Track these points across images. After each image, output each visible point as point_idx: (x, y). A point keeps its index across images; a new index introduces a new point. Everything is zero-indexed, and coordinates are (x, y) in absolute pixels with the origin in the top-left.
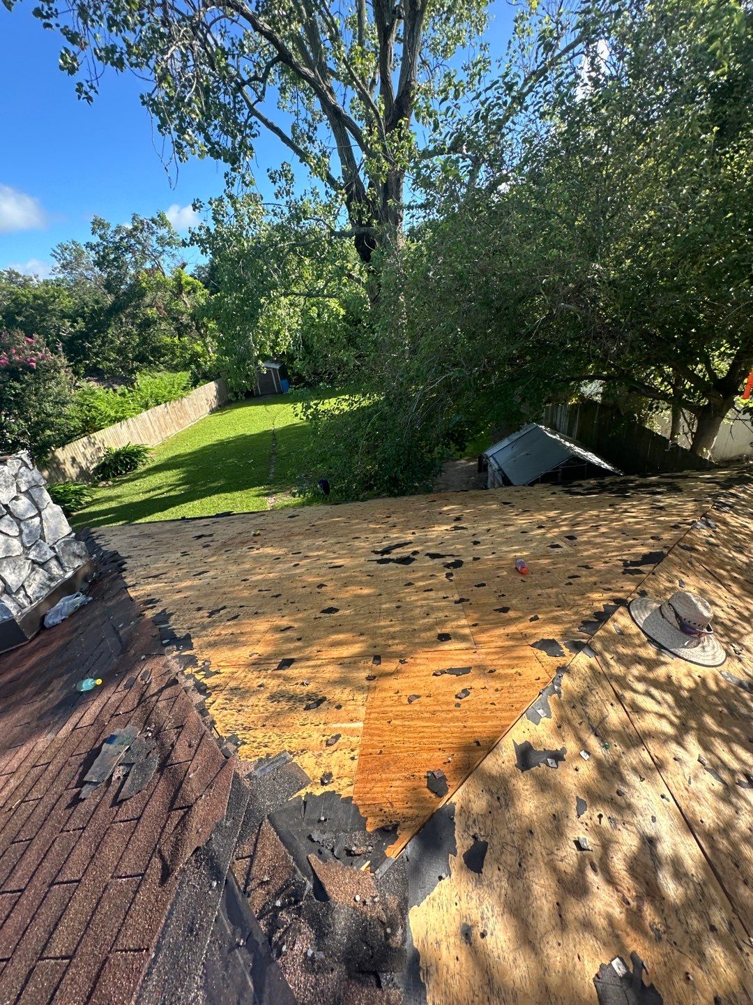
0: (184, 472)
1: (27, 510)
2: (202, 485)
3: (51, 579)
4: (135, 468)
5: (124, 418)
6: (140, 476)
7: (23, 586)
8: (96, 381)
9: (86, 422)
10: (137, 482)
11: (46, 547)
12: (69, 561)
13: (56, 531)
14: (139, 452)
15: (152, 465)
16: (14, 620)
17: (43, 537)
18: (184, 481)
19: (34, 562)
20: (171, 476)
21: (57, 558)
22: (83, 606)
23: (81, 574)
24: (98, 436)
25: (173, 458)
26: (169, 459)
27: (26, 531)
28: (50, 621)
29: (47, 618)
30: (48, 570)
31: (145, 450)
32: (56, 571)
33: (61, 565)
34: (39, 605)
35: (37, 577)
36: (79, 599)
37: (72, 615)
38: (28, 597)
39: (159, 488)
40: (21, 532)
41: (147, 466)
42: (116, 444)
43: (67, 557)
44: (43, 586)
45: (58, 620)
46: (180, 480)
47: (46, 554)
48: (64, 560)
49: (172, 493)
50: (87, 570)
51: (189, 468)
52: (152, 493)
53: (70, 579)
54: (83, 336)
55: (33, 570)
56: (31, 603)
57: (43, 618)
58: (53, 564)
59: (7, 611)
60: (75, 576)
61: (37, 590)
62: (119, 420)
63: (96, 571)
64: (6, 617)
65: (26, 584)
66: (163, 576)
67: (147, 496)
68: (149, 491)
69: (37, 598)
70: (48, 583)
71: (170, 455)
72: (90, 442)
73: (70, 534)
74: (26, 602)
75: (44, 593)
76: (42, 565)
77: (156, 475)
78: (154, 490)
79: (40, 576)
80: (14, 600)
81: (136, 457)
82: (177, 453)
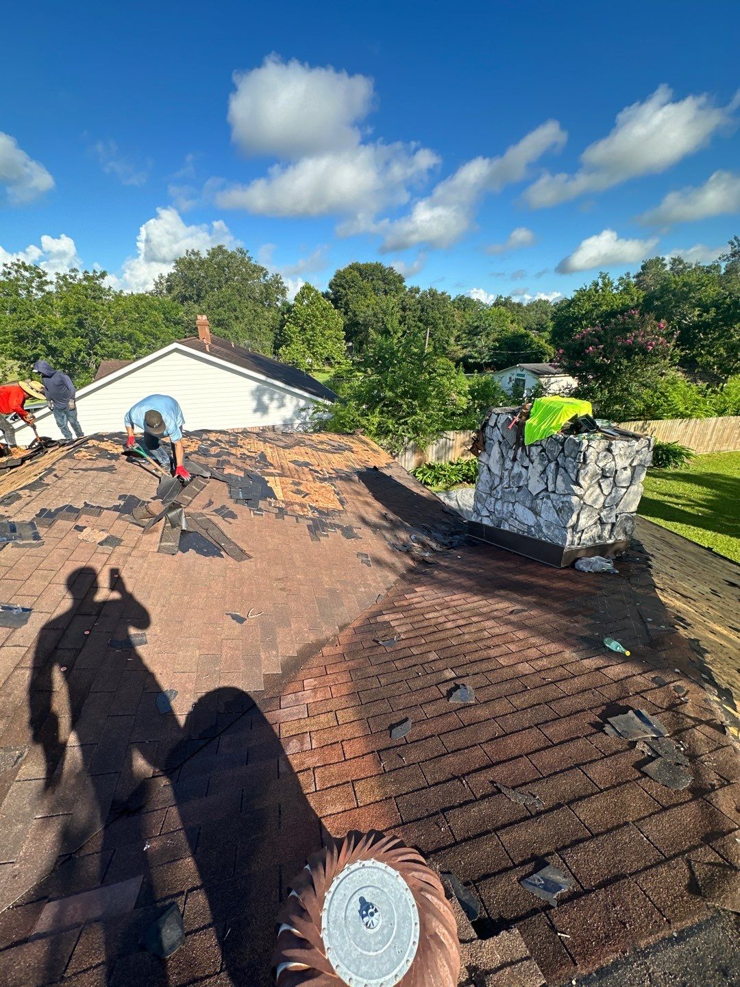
0: (716, 495)
1: (624, 480)
2: (728, 520)
3: (600, 537)
4: (665, 466)
5: (690, 416)
6: (665, 476)
7: (583, 531)
8: (684, 372)
9: (648, 407)
10: (658, 481)
11: (614, 514)
12: (618, 533)
13: (627, 505)
14: (681, 454)
15: (683, 471)
16: (563, 548)
17: (617, 505)
18: (710, 504)
19: (600, 519)
20: (697, 492)
21: (613, 525)
22: (607, 573)
23: (618, 546)
24: (654, 424)
25: (712, 475)
26: (707, 474)
27: (613, 495)
28: (581, 565)
29: (579, 562)
30: (603, 530)
31: (688, 456)
32: (606, 534)
33: (612, 531)
34: (581, 549)
35: (595, 530)
36: (609, 566)
37: (597, 573)
38: (580, 539)
39: (677, 497)
40: (610, 493)
41: (677, 470)
42: (663, 438)
43: (619, 529)
44: (592, 539)
45: (587, 569)
46: (705, 500)
47: (610, 518)
48: (617, 529)
49: (687, 509)
50: (622, 546)
51: (725, 494)
52: (666, 498)
53: (608, 545)
54: (704, 327)
55: (595, 523)
56: (578, 544)
57: (577, 559)
58: (609, 527)
59: (565, 540)
60: (613, 545)
61: (588, 538)
62: (682, 416)
63: (626, 551)
64: (560, 543)
65: (586, 530)
66: (692, 602)
67: (661, 498)
68: (665, 495)
69: (584, 544)
70: (596, 538)
71: (710, 471)
72: (643, 427)
73: (633, 513)
74: (576, 541)
75: (590, 544)
76: (602, 523)
77: (682, 483)
78: (670, 496)
79: (595, 531)
80: (573, 536)
81: (674, 457)
82: (721, 472)
